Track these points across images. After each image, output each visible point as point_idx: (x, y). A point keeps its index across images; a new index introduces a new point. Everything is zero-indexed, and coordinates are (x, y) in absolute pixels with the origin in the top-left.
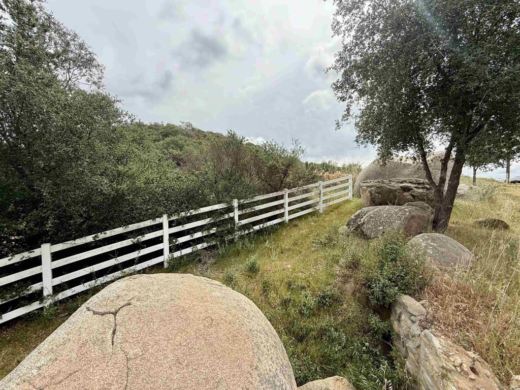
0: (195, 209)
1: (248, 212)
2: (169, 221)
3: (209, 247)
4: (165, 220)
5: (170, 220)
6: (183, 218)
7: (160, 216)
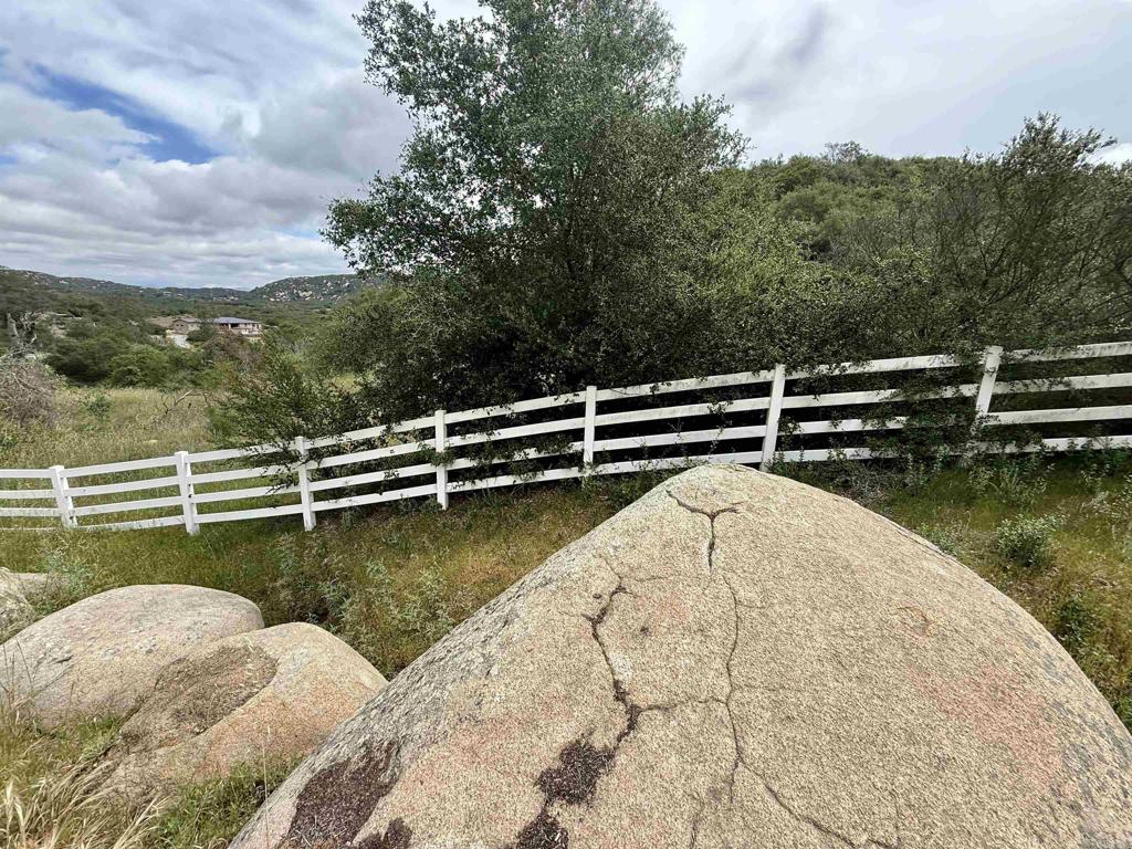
0: (857, 361)
1: (1033, 389)
2: (787, 382)
3: (876, 461)
4: (778, 377)
5: (789, 378)
6: (821, 379)
7: (770, 367)
